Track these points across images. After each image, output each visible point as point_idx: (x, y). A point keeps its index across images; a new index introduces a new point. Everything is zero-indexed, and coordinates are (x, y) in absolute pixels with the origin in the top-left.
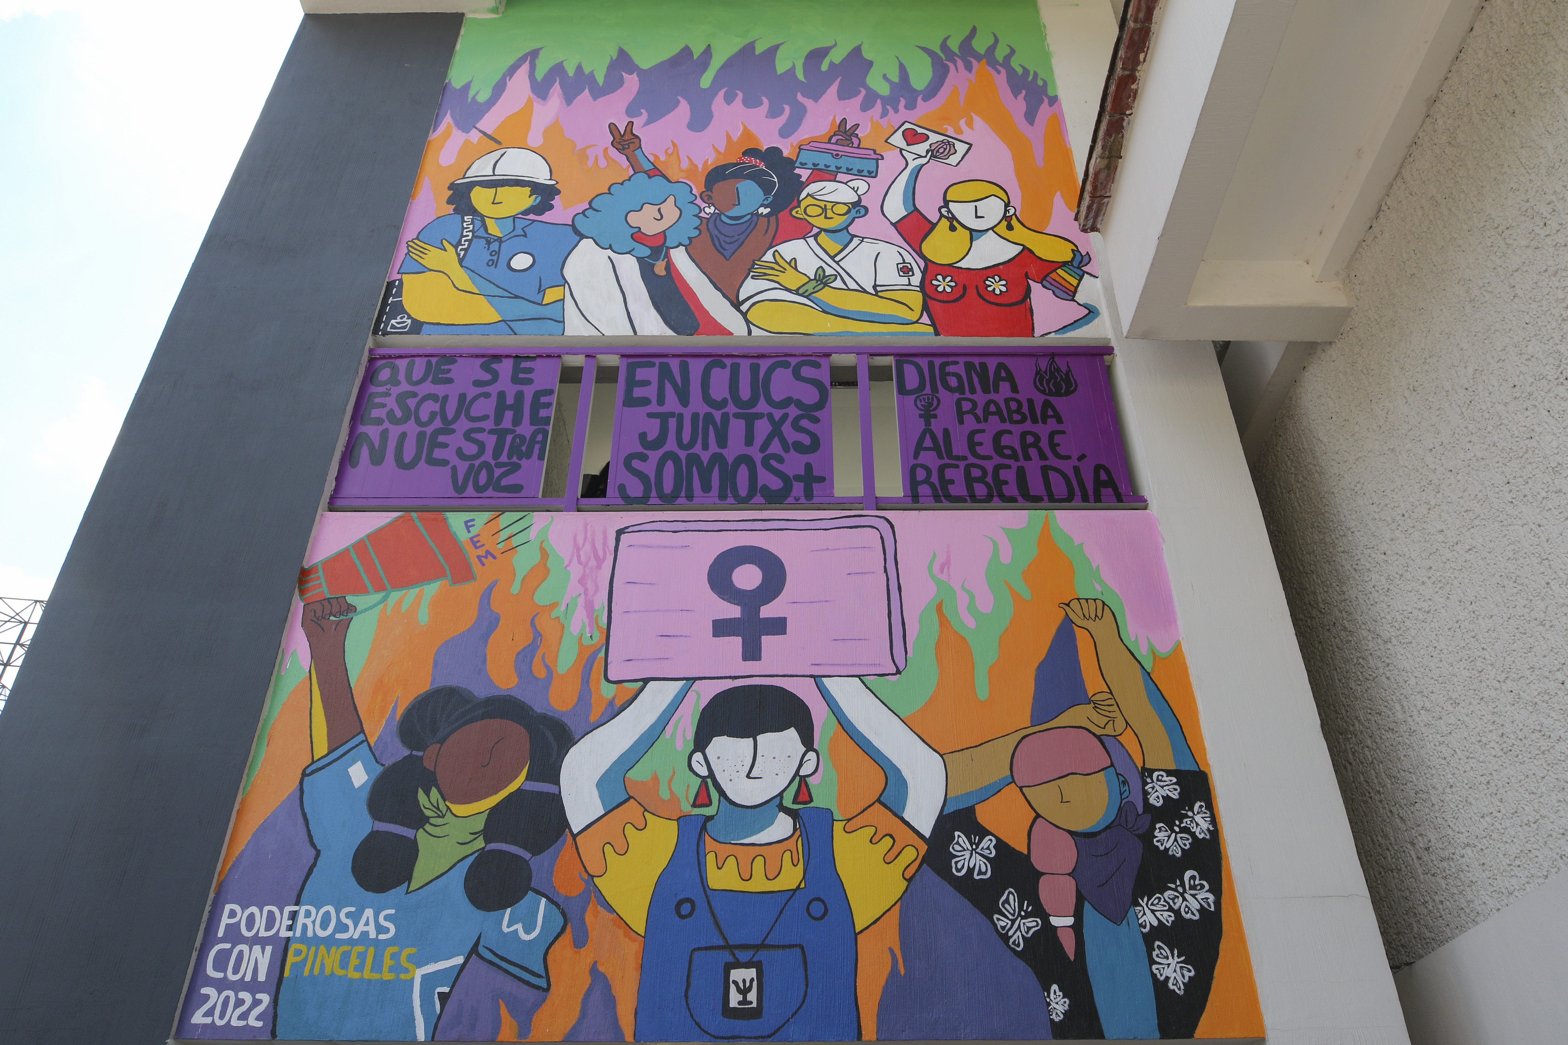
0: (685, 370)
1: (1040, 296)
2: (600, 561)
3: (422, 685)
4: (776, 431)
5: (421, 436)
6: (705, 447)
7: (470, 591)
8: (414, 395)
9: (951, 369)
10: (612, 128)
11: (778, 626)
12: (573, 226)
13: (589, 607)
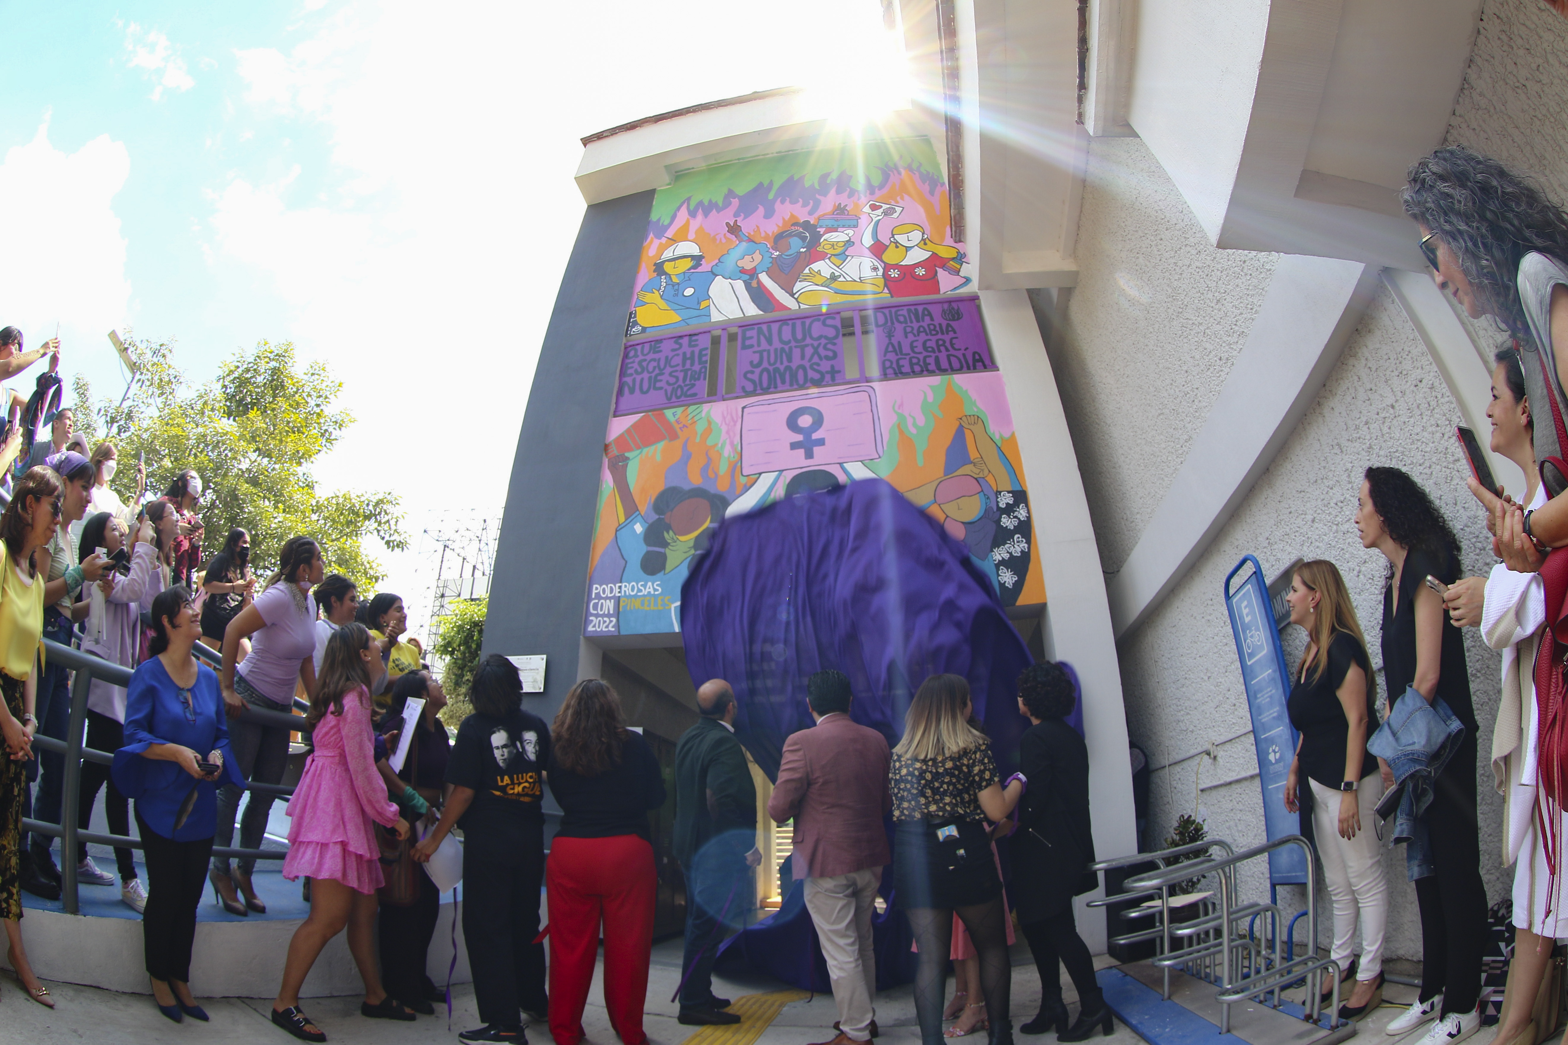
0: (769, 330)
1: (941, 274)
2: (735, 422)
3: (660, 487)
4: (816, 352)
5: (650, 378)
6: (782, 363)
7: (678, 443)
8: (645, 360)
9: (900, 313)
10: (728, 224)
11: (821, 442)
12: (712, 271)
13: (732, 444)
